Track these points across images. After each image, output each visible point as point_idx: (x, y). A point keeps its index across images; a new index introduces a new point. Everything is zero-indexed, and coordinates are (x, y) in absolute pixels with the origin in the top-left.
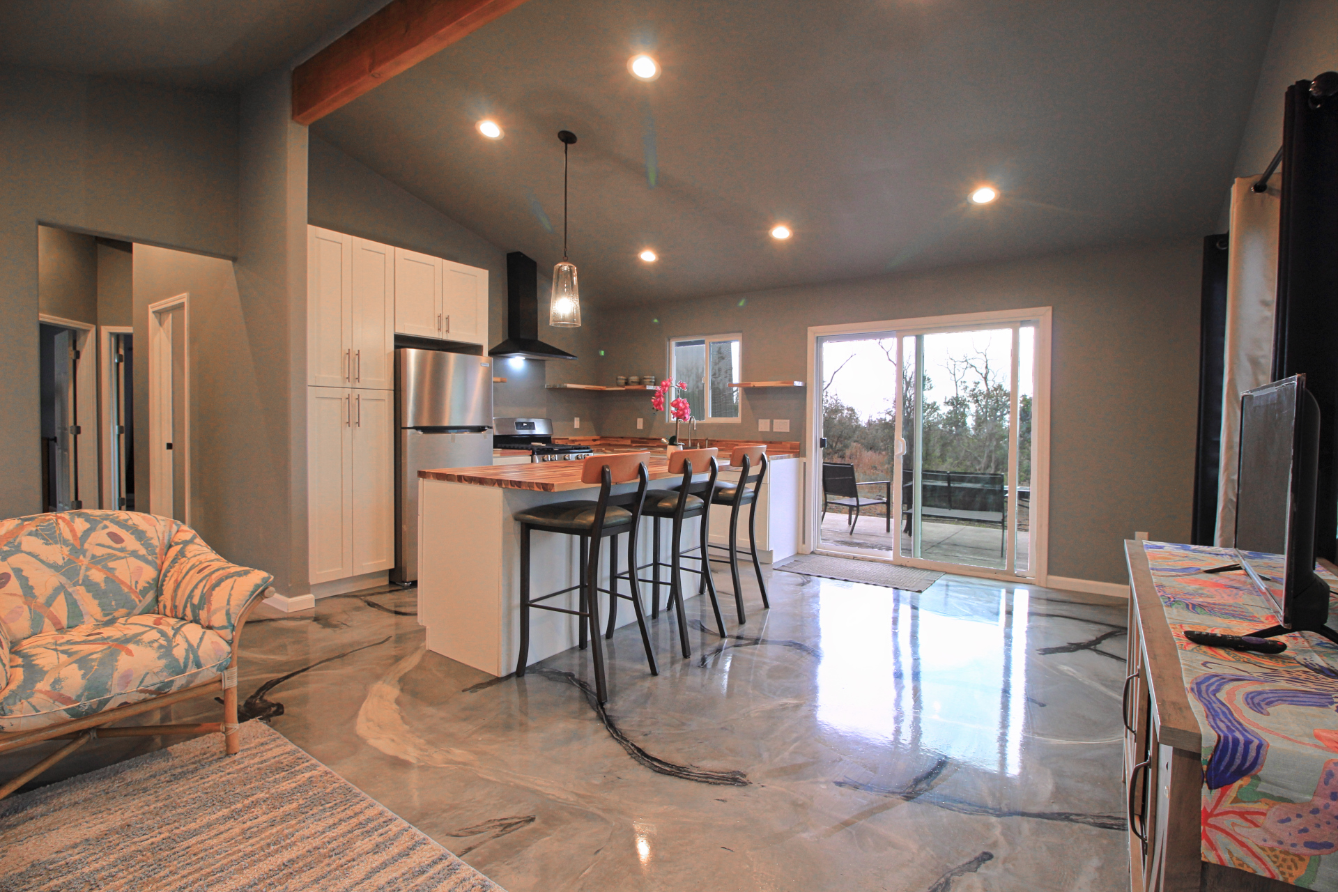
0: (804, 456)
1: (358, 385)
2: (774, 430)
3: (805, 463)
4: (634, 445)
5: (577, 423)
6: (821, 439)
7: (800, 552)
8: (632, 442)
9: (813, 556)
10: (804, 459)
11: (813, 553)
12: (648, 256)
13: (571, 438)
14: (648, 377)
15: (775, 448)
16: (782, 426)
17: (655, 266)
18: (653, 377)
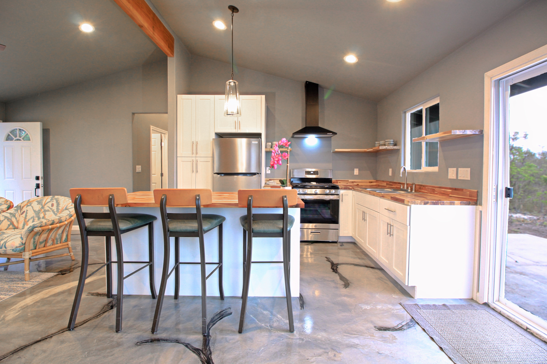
0: (481, 204)
1: (198, 156)
2: (459, 178)
3: (481, 212)
4: (387, 186)
5: (356, 172)
6: (506, 188)
7: (475, 299)
8: (387, 184)
9: (486, 308)
10: (479, 208)
11: (486, 304)
12: (351, 59)
13: (350, 180)
14: (388, 140)
15: (458, 194)
16: (465, 174)
17: (357, 65)
18: (392, 140)
